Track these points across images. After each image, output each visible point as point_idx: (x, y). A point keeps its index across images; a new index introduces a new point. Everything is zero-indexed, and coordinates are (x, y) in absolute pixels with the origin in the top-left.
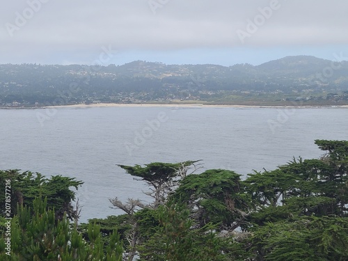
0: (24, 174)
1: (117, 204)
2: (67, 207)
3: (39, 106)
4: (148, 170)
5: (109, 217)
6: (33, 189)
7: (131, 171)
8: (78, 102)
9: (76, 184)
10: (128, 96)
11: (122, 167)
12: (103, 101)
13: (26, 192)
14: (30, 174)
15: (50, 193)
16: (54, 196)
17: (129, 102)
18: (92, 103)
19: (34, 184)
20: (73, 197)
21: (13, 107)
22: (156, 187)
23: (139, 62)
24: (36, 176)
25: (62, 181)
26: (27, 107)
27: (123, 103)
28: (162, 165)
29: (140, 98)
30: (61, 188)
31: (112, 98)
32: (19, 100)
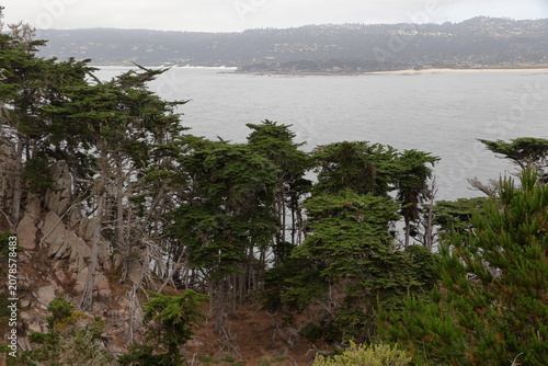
0: (374, 146)
1: (477, 185)
2: (422, 186)
3: (362, 72)
4: (515, 147)
5: (460, 200)
6: (385, 164)
7: (494, 147)
8: (406, 67)
9: (432, 160)
10: (466, 60)
11: (483, 141)
12: (435, 65)
13: (378, 167)
14: (381, 147)
15: (404, 169)
16: (408, 172)
17: (467, 67)
18: (422, 68)
19: (386, 157)
20: (429, 175)
21: (333, 73)
22: (522, 166)
23: (481, 18)
24: (387, 150)
25: (417, 156)
26: (348, 73)
27: (460, 68)
28: (534, 140)
29: (480, 62)
30: (417, 164)
31: (445, 62)
32: (340, 65)
